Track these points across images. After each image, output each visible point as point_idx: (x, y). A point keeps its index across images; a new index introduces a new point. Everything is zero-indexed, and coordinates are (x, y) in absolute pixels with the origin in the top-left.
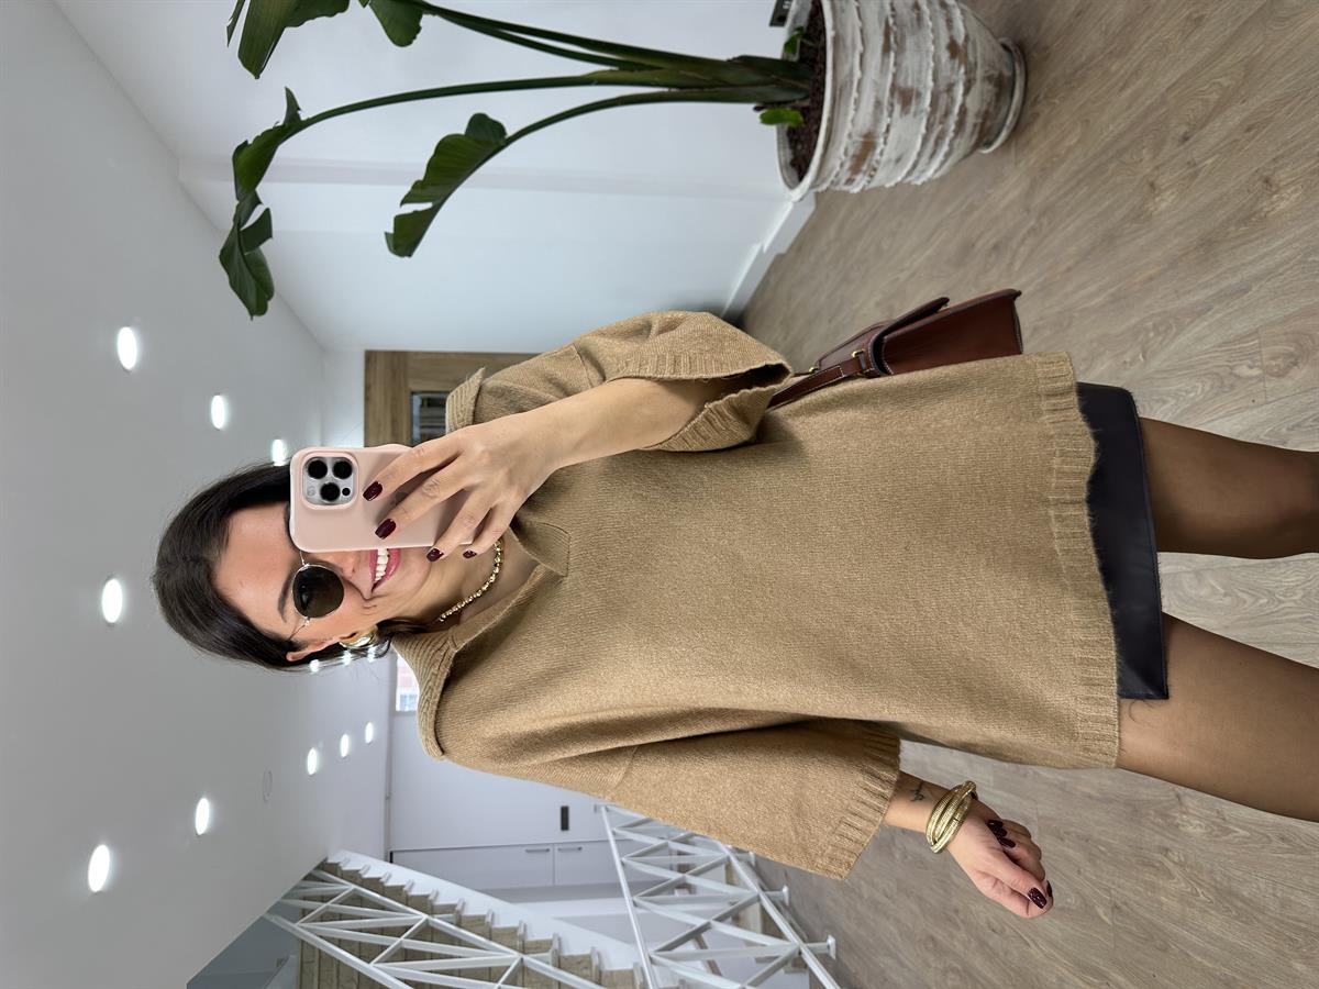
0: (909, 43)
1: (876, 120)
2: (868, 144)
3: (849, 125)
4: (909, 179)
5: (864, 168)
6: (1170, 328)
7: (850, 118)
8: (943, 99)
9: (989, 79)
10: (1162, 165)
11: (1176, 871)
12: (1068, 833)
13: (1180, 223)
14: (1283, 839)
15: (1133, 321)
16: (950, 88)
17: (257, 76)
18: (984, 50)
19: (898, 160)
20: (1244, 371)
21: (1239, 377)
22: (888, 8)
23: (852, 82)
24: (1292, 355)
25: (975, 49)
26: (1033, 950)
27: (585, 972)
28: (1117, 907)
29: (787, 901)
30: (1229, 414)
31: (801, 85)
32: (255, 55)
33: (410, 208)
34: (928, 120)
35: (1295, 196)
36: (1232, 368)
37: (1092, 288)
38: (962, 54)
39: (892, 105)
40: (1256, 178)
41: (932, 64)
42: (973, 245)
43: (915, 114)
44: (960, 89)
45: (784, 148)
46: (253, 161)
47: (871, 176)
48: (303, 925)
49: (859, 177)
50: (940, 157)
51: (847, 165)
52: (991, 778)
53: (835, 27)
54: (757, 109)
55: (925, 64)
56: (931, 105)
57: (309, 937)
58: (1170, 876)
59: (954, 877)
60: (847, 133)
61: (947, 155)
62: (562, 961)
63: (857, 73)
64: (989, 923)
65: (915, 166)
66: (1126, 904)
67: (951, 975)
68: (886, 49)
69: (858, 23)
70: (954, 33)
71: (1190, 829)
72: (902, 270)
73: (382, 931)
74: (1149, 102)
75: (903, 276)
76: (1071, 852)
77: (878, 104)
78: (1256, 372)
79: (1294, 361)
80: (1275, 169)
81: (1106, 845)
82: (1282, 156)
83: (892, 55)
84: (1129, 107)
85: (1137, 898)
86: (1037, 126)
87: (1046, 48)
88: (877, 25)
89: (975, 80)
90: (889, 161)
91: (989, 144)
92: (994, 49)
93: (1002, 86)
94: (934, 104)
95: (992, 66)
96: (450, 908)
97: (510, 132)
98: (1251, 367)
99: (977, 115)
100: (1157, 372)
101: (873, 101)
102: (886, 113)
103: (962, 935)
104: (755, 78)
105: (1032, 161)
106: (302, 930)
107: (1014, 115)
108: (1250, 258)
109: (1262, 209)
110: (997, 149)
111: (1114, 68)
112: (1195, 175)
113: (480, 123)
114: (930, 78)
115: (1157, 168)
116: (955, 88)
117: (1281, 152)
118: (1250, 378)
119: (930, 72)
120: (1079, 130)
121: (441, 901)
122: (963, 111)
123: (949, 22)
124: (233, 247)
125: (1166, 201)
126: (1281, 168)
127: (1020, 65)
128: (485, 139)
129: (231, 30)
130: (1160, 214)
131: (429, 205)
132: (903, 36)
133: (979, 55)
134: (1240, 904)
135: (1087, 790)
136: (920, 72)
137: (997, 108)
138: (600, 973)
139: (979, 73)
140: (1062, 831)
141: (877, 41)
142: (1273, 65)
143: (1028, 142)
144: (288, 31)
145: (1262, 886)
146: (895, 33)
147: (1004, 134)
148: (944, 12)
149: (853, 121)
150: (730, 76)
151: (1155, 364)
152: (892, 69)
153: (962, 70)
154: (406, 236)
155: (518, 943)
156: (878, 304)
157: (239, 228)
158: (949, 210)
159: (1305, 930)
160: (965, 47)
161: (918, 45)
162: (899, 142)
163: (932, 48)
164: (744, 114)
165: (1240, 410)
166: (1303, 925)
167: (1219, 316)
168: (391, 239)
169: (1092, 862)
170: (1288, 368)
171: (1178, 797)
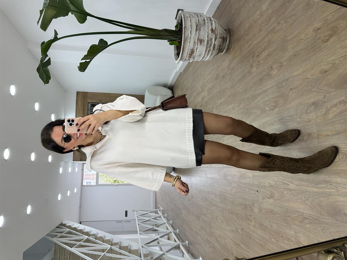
0: (202, 29)
1: (194, 46)
2: (192, 52)
3: (188, 47)
4: (203, 60)
5: (192, 57)
6: (254, 98)
7: (188, 45)
8: (210, 42)
9: (221, 38)
10: (254, 61)
11: (253, 220)
12: (233, 213)
13: (256, 75)
14: (271, 212)
15: (248, 96)
16: (211, 39)
17: (45, 31)
18: (220, 31)
19: (200, 55)
20: (267, 109)
21: (266, 110)
22: (197, 20)
23: (188, 37)
24: (274, 106)
25: (217, 31)
26: (227, 241)
27: (127, 250)
28: (242, 229)
29: (178, 233)
30: (264, 118)
31: (178, 36)
32: (44, 26)
33: (84, 61)
34: (206, 47)
35: (276, 71)
36: (264, 108)
37: (241, 88)
38: (214, 32)
39: (198, 43)
40: (270, 66)
41: (207, 34)
42: (219, 76)
43: (203, 45)
44: (214, 40)
45: (175, 50)
46: (46, 47)
47: (194, 59)
48: (56, 239)
49: (191, 59)
50: (209, 55)
51: (188, 56)
52: (219, 200)
53: (184, 24)
54: (168, 41)
55: (205, 34)
57: (57, 242)
59: (212, 225)
60: (187, 49)
61: (211, 55)
62: (121, 247)
63: (190, 35)
64: (218, 235)
65: (204, 57)
66: (244, 228)
67: (211, 248)
68: (197, 30)
69: (190, 23)
70: (213, 27)
71: (255, 211)
72: (205, 80)
73: (76, 241)
74: (252, 47)
75: (205, 81)
76: (234, 217)
77: (195, 42)
78: (268, 109)
79: (275, 107)
81: (241, 215)
83: (198, 31)
84: (248, 47)
85: (246, 227)
86: (232, 49)
87: (234, 31)
88: (195, 24)
89: (217, 38)
90: (198, 56)
91: (222, 52)
92: (222, 31)
93: (224, 39)
94: (208, 43)
95: (221, 34)
96: (94, 235)
97: (109, 44)
98: (268, 108)
99: (218, 46)
100: (251, 107)
101: (193, 42)
102: (196, 45)
103: (213, 238)
104: (168, 34)
105: (231, 57)
106: (55, 240)
107: (227, 46)
108: (268, 84)
109: (270, 73)
110: (224, 53)
111: (246, 38)
112: (259, 64)
113: (102, 41)
114: (207, 37)
115: (253, 62)
116: (213, 39)
117: (274, 61)
118: (267, 110)
120: (239, 51)
121: (92, 233)
122: (214, 45)
123: (212, 24)
124: (40, 68)
125: (254, 70)
126: (274, 65)
127: (228, 34)
128: (103, 45)
129: (38, 22)
131: (89, 60)
132: (200, 27)
133: (218, 32)
134: (263, 227)
135: (237, 202)
136: (204, 35)
137: (223, 44)
138: (130, 250)
139: (218, 36)
140: (232, 212)
141: (194, 28)
142: (273, 42)
143: (230, 52)
144: (54, 20)
145: (267, 223)
146: (199, 26)
147: (225, 50)
148: (211, 22)
149: (189, 46)
150: (161, 33)
152: (198, 35)
153: (214, 36)
154: (83, 67)
155: (110, 243)
156: (200, 87)
157: (42, 62)
158: (215, 66)
159: (274, 232)
160: (215, 30)
161: (204, 29)
162: (200, 51)
163: (207, 30)
164: (165, 42)
165: (266, 117)
167: (263, 96)
168: (79, 68)
169: (238, 219)
170: (274, 108)
171: (253, 203)
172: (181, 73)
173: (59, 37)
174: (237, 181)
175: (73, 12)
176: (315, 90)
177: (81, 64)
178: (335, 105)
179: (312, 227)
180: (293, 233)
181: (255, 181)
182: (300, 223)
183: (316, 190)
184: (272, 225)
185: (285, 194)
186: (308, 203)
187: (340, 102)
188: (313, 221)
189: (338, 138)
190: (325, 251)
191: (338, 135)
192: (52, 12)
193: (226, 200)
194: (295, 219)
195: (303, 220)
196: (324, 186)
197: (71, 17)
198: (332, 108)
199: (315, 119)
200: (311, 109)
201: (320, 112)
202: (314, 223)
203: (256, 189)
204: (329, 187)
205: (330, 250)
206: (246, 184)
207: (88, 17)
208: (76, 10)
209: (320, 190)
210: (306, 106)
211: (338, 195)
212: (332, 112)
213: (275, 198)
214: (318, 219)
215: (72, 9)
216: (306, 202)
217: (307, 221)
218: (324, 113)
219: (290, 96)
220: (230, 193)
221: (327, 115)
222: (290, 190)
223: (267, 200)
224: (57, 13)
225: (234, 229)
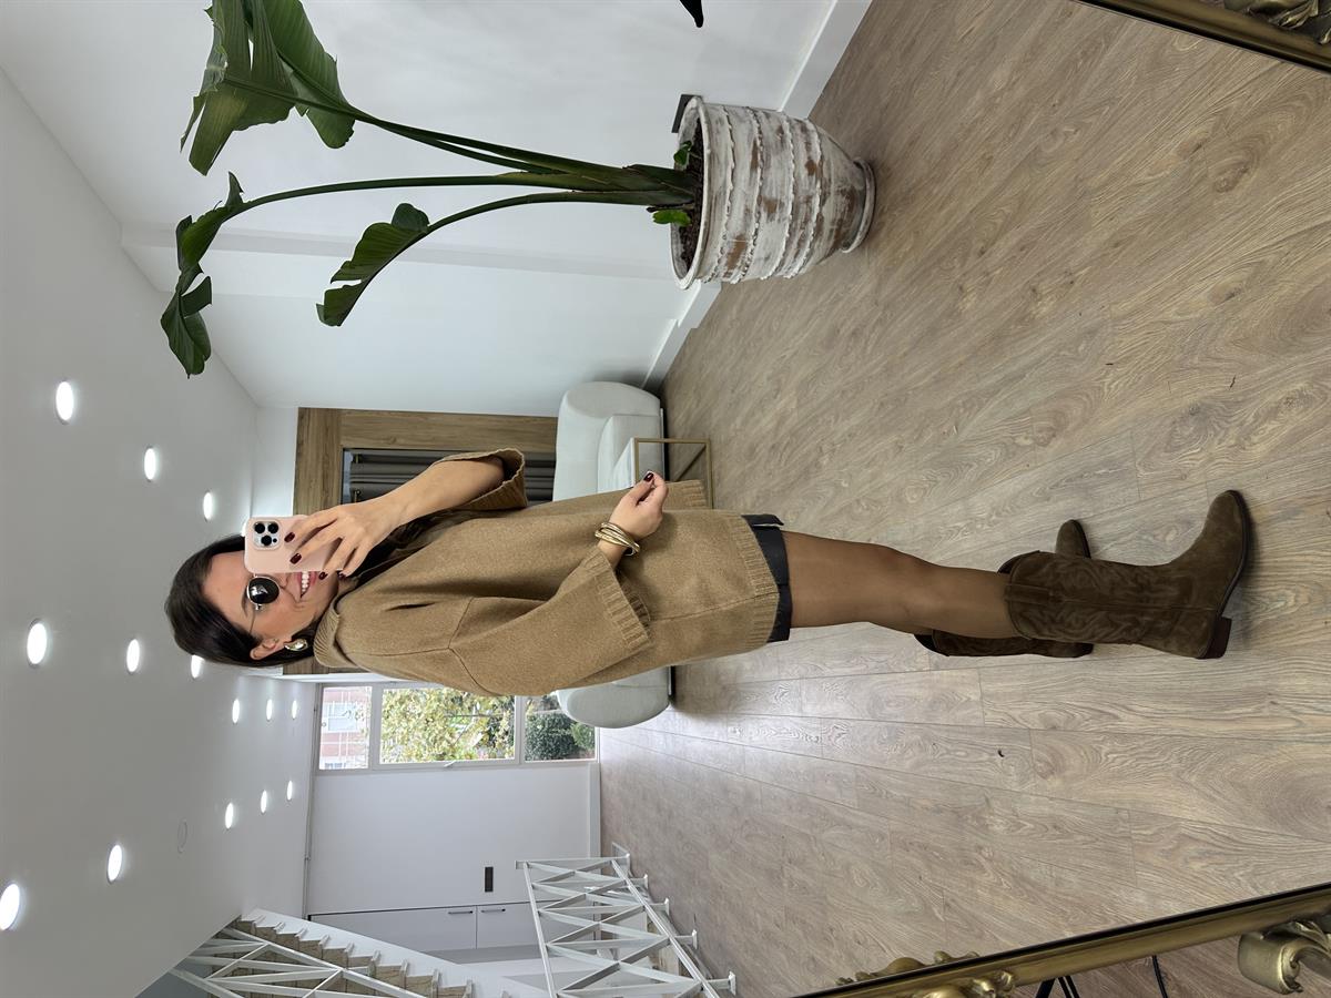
0: (774, 160)
1: (746, 225)
2: (740, 245)
3: (723, 229)
4: (779, 274)
5: (739, 264)
6: (974, 405)
7: (724, 222)
8: (803, 209)
9: (842, 192)
10: (969, 272)
11: (987, 865)
12: (911, 844)
13: (979, 320)
14: (1056, 827)
15: (950, 398)
16: (808, 200)
17: (205, 173)
18: (838, 169)
19: (767, 259)
20: (1021, 441)
21: (1018, 446)
22: (756, 130)
23: (725, 193)
24: (1051, 429)
25: (829, 169)
28: (948, 905)
29: (695, 945)
30: (1012, 477)
31: (687, 192)
32: (203, 158)
33: (339, 285)
34: (790, 226)
35: (1051, 303)
36: (1014, 438)
37: (921, 371)
38: (818, 171)
39: (759, 213)
40: (1027, 287)
41: (793, 179)
42: (839, 331)
43: (779, 220)
44: (816, 201)
45: (677, 243)
46: (196, 238)
47: (746, 271)
48: (216, 980)
49: (735, 271)
50: (803, 257)
51: (724, 261)
52: (855, 801)
53: (710, 146)
54: (650, 210)
55: (787, 179)
56: (792, 214)
57: (218, 991)
58: (982, 869)
59: (830, 899)
60: (721, 235)
61: (809, 255)
63: (730, 185)
64: (855, 936)
65: (782, 263)
66: (953, 900)
68: (754, 166)
69: (730, 143)
70: (812, 154)
71: (996, 828)
72: (787, 349)
73: (296, 984)
74: (958, 221)
75: (788, 354)
76: (914, 861)
77: (747, 211)
78: (1029, 442)
79: (1053, 433)
80: (1039, 282)
81: (939, 850)
82: (1042, 272)
83: (759, 171)
84: (946, 223)
85: (960, 894)
86: (882, 235)
87: (888, 170)
88: (746, 146)
89: (829, 193)
90: (759, 259)
91: (847, 246)
92: (846, 168)
93: (853, 199)
94: (795, 212)
95: (844, 181)
96: (366, 961)
97: (432, 222)
98: (1026, 438)
99: (833, 223)
100: (966, 441)
101: (743, 208)
102: (754, 220)
103: (835, 951)
104: (648, 184)
105: (880, 262)
106: (211, 985)
107: (866, 223)
108: (1024, 351)
109: (1030, 314)
110: (854, 250)
111: (935, 191)
112: (989, 282)
113: (405, 211)
114: (791, 191)
115: (964, 275)
116: (813, 200)
117: (1042, 268)
118: (1025, 447)
119: (791, 186)
120: (912, 239)
121: (356, 954)
122: (820, 219)
123: (808, 145)
124: (174, 313)
125: (969, 302)
126: (1042, 280)
127: (870, 180)
128: (409, 228)
129: (183, 141)
130: (967, 311)
131: (359, 282)
132: (768, 155)
133: (832, 173)
134: (1029, 887)
135: (923, 802)
136: (783, 186)
137: (851, 218)
139: (833, 188)
140: (907, 842)
141: (746, 159)
142: (1037, 199)
143: (877, 246)
144: (234, 133)
145: (1043, 870)
146: (762, 153)
147: (859, 237)
148: (804, 136)
149: (726, 225)
150: (624, 182)
151: (964, 434)
152: (759, 182)
153: (818, 186)
154: (336, 308)
155: (433, 991)
156: (769, 379)
157: (180, 295)
158: (821, 299)
159: (1071, 902)
160: (821, 167)
161: (780, 163)
162: (766, 243)
163: (793, 166)
164: (639, 214)
165: (1020, 472)
166: (1070, 898)
167: (1005, 396)
168: (322, 311)
169: (930, 867)
170: (1050, 439)
171: (987, 800)
172: (693, 331)
173: (244, 198)
174: (923, 721)
175: (304, 106)
176: (1196, 360)
177: (329, 294)
178: (1273, 413)
179: (1211, 870)
180: (1141, 901)
181: (989, 715)
182: (1167, 857)
183: (1222, 728)
184: (1063, 876)
185: (1107, 754)
186: (1193, 780)
187: (1289, 401)
188: (1213, 845)
189: (1290, 529)
190: (1264, 932)
191: (1289, 519)
192: (229, 106)
193: (880, 796)
194: (1148, 847)
195: (1178, 847)
196: (1250, 710)
197: (298, 127)
198: (1262, 423)
199: (1203, 465)
200: (1187, 433)
201: (1221, 441)
202: (1220, 853)
203: (996, 744)
204: (1266, 712)
205: (1283, 927)
206: (956, 729)
207: (358, 125)
208: (315, 101)
209: (1234, 727)
210: (1168, 422)
211: (1301, 741)
212: (1263, 440)
213: (1068, 773)
214: (1232, 836)
215: (300, 97)
216: (1186, 776)
217: (1192, 848)
218: (1233, 442)
219: (1106, 391)
220: (894, 767)
221: (1244, 449)
222: (1123, 736)
223: (1039, 781)
224: (246, 111)
225: (916, 904)
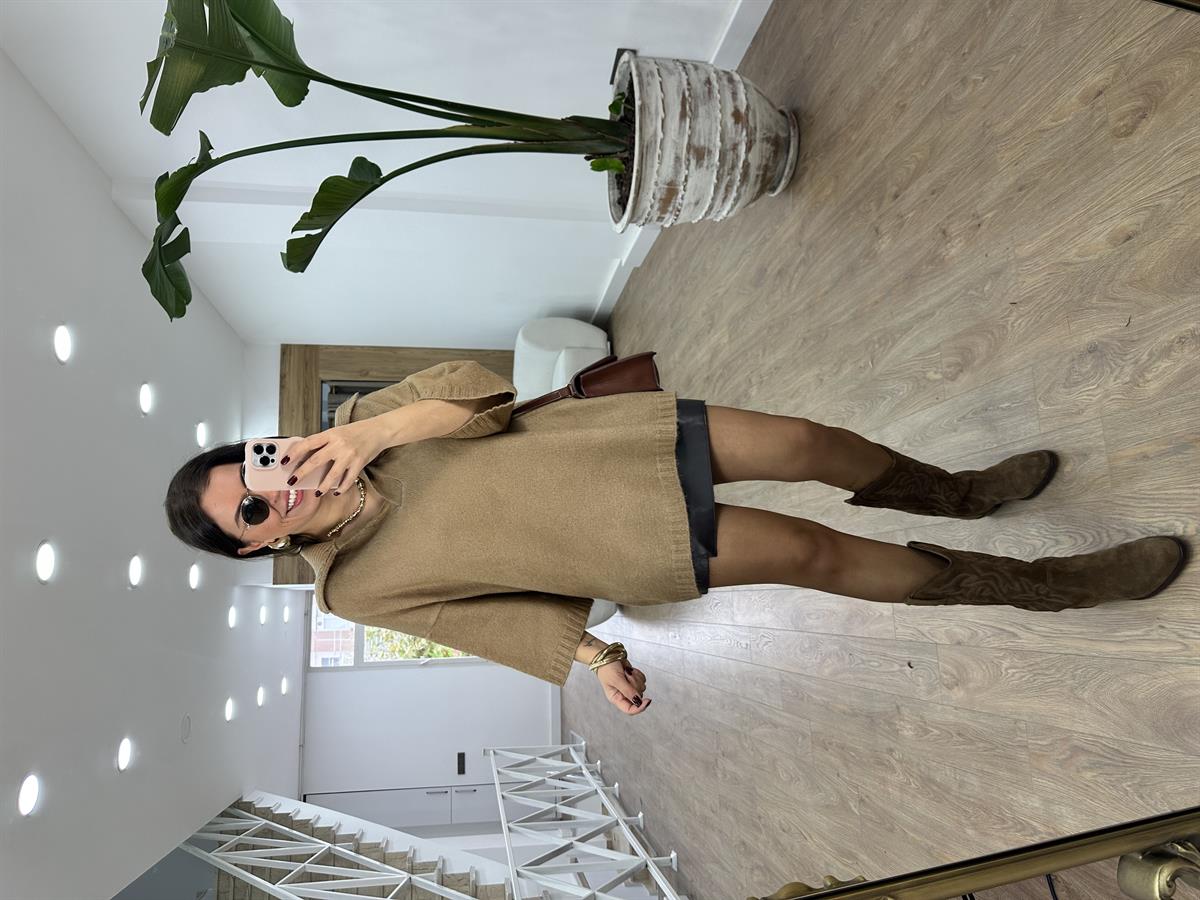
0: (702, 110)
1: (677, 172)
2: (671, 191)
3: (655, 176)
4: (708, 218)
5: (670, 209)
6: (888, 341)
7: (656, 169)
8: (730, 156)
9: (768, 140)
10: (883, 215)
11: (898, 767)
12: (830, 744)
13: (893, 261)
14: (959, 734)
15: (867, 334)
16: (735, 147)
17: (168, 134)
18: (763, 118)
19: (697, 203)
20: (931, 375)
21: (929, 380)
22: (685, 83)
23: (656, 142)
24: (958, 364)
25: (755, 117)
26: (810, 843)
27: (466, 888)
28: (862, 800)
29: (642, 826)
30: (923, 409)
31: (620, 140)
32: (165, 118)
33: (301, 234)
34: (718, 172)
35: (960, 245)
36: (924, 373)
37: (841, 308)
38: (744, 120)
39: (689, 160)
40: (938, 229)
41: (720, 128)
42: (766, 270)
43: (707, 167)
44: (743, 148)
45: (613, 189)
46: (172, 190)
47: (677, 216)
48: (219, 854)
49: (667, 216)
50: (730, 202)
51: (656, 206)
52: (781, 703)
53: (641, 98)
54: (587, 158)
55: (714, 128)
56: (719, 161)
57: (222, 864)
58: (893, 770)
59: (758, 790)
60: (653, 182)
61: (736, 200)
62: (445, 878)
63: (660, 135)
64: (781, 824)
65: (711, 208)
66: (867, 797)
67: (756, 872)
68: (683, 116)
69: (660, 95)
70: (738, 103)
71: (905, 733)
72: (720, 287)
73: (290, 858)
74: (875, 167)
75: (721, 291)
76: (833, 759)
77: (677, 159)
78: (938, 376)
79: (962, 368)
80: (949, 224)
81: (855, 750)
82: (951, 215)
83: (688, 120)
84: (863, 168)
85: (874, 791)
86: (806, 178)
87: (811, 117)
88: (676, 97)
89: (755, 141)
90: (689, 204)
91: (773, 189)
92: (771, 116)
93: (778, 145)
94: (722, 159)
95: (769, 129)
96: (350, 838)
97: (385, 174)
98: (936, 373)
99: (759, 168)
100: (881, 375)
101: (673, 156)
102: (684, 166)
103: (763, 837)
104: (585, 134)
105: (803, 205)
106: (217, 859)
107: (791, 167)
108: (935, 290)
109: (941, 254)
110: (779, 194)
111: (853, 138)
112: (901, 225)
113: (360, 164)
114: (718, 139)
115: (880, 217)
116: (739, 147)
117: (952, 211)
118: (936, 381)
119: (719, 134)
120: (832, 184)
121: (342, 832)
122: (746, 165)
123: (734, 94)
124: (154, 262)
125: (885, 244)
126: (952, 223)
127: (794, 127)
128: (365, 179)
129: (143, 105)
130: (882, 252)
131: (320, 231)
132: (696, 107)
133: (758, 120)
134: (935, 788)
135: (841, 707)
136: (710, 134)
137: (776, 163)
138: (476, 887)
139: (759, 135)
140: (826, 742)
141: (676, 109)
142: (947, 146)
143: (801, 190)
144: (195, 96)
145: (948, 773)
146: (690, 103)
147: (783, 182)
148: (731, 86)
149: (658, 172)
150: (564, 132)
151: (879, 369)
152: (688, 131)
153: (744, 133)
154: (299, 256)
155: (407, 865)
156: (704, 314)
157: (160, 244)
158: (750, 240)
159: (974, 803)
160: (747, 115)
161: (708, 113)
162: (696, 189)
163: (720, 115)
164: (578, 162)
165: (930, 405)
166: (972, 800)
167: (917, 333)
168: (285, 258)
169: (847, 766)
170: (957, 374)
171: (898, 708)
172: (636, 271)
173: (214, 155)
174: (841, 633)
175: (261, 68)
176: (1094, 301)
177: (291, 244)
178: (1166, 352)
179: (1100, 779)
180: (1037, 805)
181: (900, 630)
182: (1061, 766)
183: (1112, 649)
184: (966, 779)
185: (1006, 669)
186: (1086, 695)
187: (1182, 340)
188: (1103, 756)
189: (1180, 463)
190: (1143, 853)
191: (1180, 453)
192: (188, 70)
193: (802, 699)
194: (1043, 756)
195: (1071, 757)
196: (1139, 633)
197: (255, 87)
198: (1154, 362)
199: (1099, 401)
200: (1084, 370)
201: (1116, 378)
202: (1109, 765)
203: (906, 655)
204: (1155, 635)
205: (1162, 847)
206: (870, 641)
207: (313, 85)
208: (272, 63)
209: (1125, 648)
210: (1067, 359)
211: (1186, 663)
212: (1156, 377)
213: (971, 685)
214: (1121, 749)
215: (256, 59)
216: (1079, 693)
217: (1083, 759)
218: (1128, 379)
219: (1010, 328)
220: (815, 674)
221: (1138, 386)
222: (1023, 654)
223: (945, 691)
224: (205, 73)
225: (834, 799)
